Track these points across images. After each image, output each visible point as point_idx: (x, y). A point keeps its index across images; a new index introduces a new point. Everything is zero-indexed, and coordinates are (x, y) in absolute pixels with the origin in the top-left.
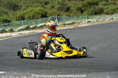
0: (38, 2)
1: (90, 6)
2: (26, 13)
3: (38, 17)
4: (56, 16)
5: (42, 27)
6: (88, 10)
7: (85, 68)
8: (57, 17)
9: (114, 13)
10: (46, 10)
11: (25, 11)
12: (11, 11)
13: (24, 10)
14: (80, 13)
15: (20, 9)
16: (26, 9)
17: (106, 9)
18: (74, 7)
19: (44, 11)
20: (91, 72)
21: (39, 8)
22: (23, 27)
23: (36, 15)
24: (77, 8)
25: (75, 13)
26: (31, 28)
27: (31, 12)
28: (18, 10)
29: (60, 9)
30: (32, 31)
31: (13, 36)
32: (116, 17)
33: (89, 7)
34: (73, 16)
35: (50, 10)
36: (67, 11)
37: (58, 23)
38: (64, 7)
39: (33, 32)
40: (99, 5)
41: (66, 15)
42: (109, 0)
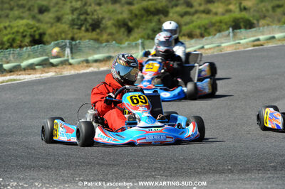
0: (22, 6)
1: (149, 18)
3: (23, 44)
4: (67, 41)
5: (31, 67)
6: (144, 27)
7: (139, 166)
8: (70, 43)
9: (206, 34)
10: (43, 27)
14: (123, 34)
17: (186, 24)
18: (110, 19)
19: (38, 29)
20: (154, 178)
21: (24, 22)
23: (19, 38)
24: (118, 21)
25: (111, 34)
26: (5, 70)
27: (5, 32)
29: (77, 25)
30: (8, 77)
32: (212, 44)
33: (146, 20)
34: (107, 41)
35: (51, 27)
36: (93, 30)
37: (73, 58)
38: (86, 20)
39: (11, 80)
40: (171, 15)
41: (90, 39)
42: (195, 4)
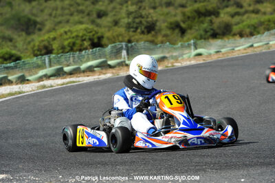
0: (82, 12)
1: (201, 19)
2: (54, 39)
3: (82, 48)
4: (124, 44)
5: (90, 70)
6: (197, 28)
8: (126, 45)
9: (255, 33)
10: (101, 31)
11: (51, 33)
12: (20, 33)
13: (49, 31)
14: (177, 35)
15: (40, 30)
16: (54, 29)
17: (236, 24)
18: (164, 21)
19: (97, 33)
21: (83, 26)
22: (48, 70)
23: (78, 42)
24: (171, 24)
25: (165, 36)
26: (66, 72)
27: (65, 37)
28: (36, 31)
29: (132, 27)
30: (68, 80)
31: (25, 92)
32: (261, 42)
33: (198, 22)
34: (162, 42)
35: (109, 30)
36: (149, 32)
37: (128, 60)
38: (141, 22)
39: (71, 82)
40: (222, 15)
41: (145, 41)
42: (245, 4)
